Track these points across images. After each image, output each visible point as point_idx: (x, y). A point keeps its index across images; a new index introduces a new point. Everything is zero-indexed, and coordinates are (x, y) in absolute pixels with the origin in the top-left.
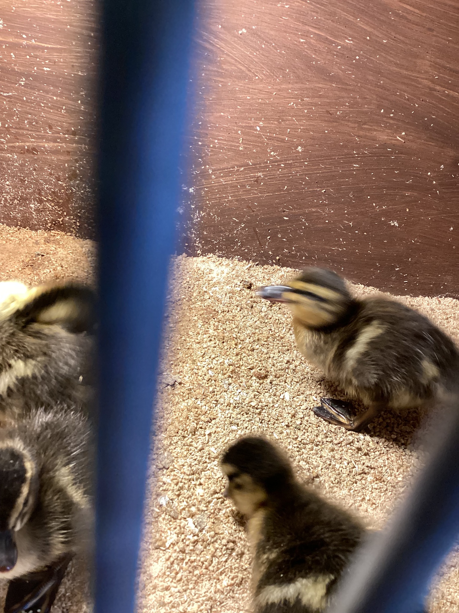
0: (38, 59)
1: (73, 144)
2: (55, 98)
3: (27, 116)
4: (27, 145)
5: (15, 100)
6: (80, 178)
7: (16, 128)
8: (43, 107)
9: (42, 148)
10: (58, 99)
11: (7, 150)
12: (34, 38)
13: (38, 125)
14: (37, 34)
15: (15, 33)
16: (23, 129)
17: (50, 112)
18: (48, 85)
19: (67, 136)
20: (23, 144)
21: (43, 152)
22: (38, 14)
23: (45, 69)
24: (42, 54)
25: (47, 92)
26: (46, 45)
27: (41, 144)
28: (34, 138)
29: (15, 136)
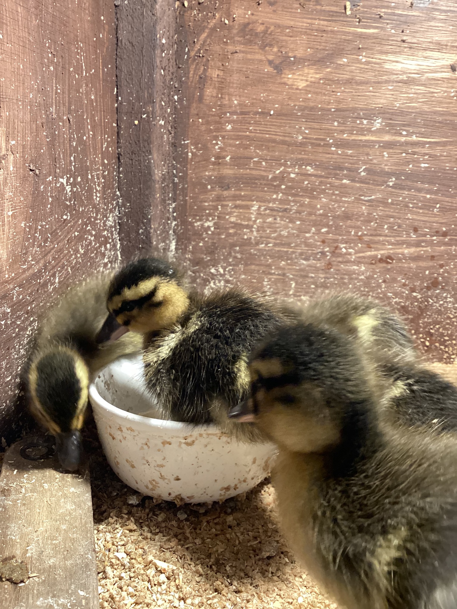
0: (416, 156)
1: (440, 247)
2: (428, 196)
3: (387, 220)
4: (379, 254)
5: (377, 204)
6: (442, 286)
7: (371, 235)
8: (412, 207)
9: (400, 256)
10: (433, 197)
11: (354, 262)
12: (416, 133)
13: (400, 229)
14: (420, 129)
15: (394, 131)
16: (380, 235)
17: (419, 213)
18: (422, 182)
19: (435, 238)
20: (376, 253)
21: (400, 260)
22: (426, 108)
23: (423, 165)
24: (423, 149)
25: (419, 190)
26: (428, 140)
27: (400, 251)
28: (392, 244)
29: (368, 245)
